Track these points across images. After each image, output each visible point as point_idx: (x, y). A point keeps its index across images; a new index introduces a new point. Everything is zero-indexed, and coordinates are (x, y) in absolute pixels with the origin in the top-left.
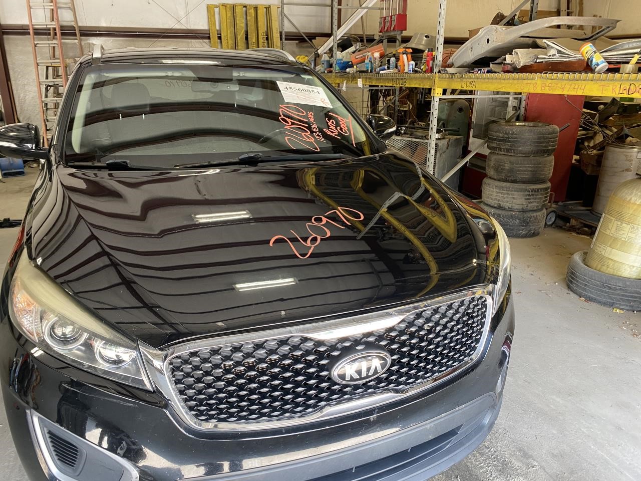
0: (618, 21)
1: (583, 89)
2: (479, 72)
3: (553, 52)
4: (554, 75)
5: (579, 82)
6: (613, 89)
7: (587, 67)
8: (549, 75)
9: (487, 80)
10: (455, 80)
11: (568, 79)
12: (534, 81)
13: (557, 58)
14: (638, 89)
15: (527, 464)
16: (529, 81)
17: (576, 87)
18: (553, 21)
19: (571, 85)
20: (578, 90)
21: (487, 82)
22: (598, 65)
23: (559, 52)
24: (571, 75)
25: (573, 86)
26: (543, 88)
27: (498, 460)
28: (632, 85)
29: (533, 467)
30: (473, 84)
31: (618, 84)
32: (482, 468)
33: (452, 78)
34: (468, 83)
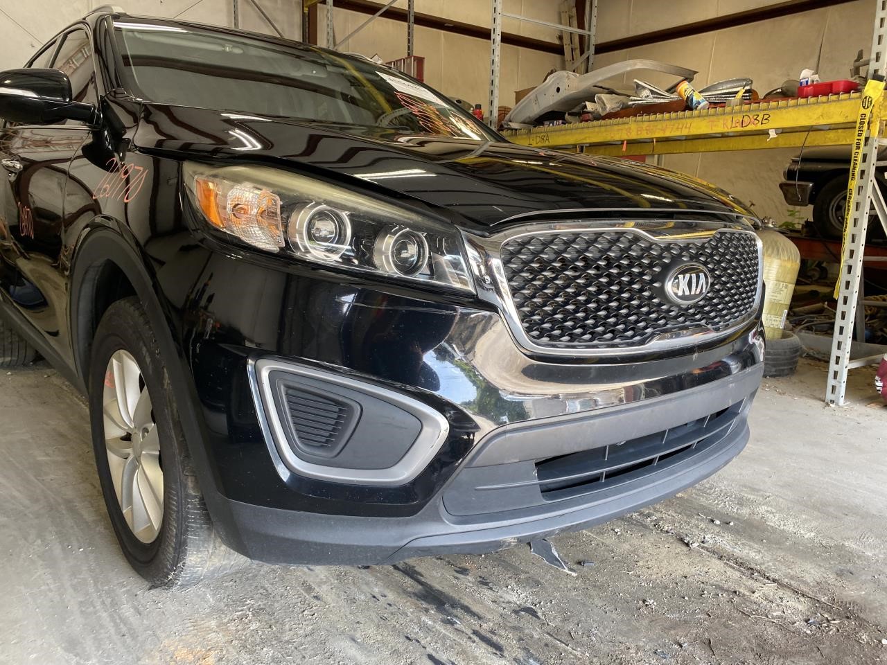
0: (696, 73)
1: (689, 128)
2: (551, 125)
3: (645, 93)
4: (652, 117)
5: (684, 120)
6: (724, 124)
7: (687, 105)
8: (645, 117)
9: (564, 132)
10: (519, 137)
11: (670, 119)
12: (626, 126)
13: (652, 100)
14: (752, 120)
15: (762, 496)
16: (621, 127)
17: (680, 126)
18: (635, 64)
19: (674, 125)
20: (684, 128)
21: (563, 135)
22: (699, 103)
23: (652, 92)
24: (673, 115)
25: (677, 125)
26: (639, 133)
27: (731, 496)
28: (746, 118)
29: (769, 497)
30: (545, 139)
31: (729, 118)
32: (718, 504)
33: (516, 134)
34: (538, 138)
